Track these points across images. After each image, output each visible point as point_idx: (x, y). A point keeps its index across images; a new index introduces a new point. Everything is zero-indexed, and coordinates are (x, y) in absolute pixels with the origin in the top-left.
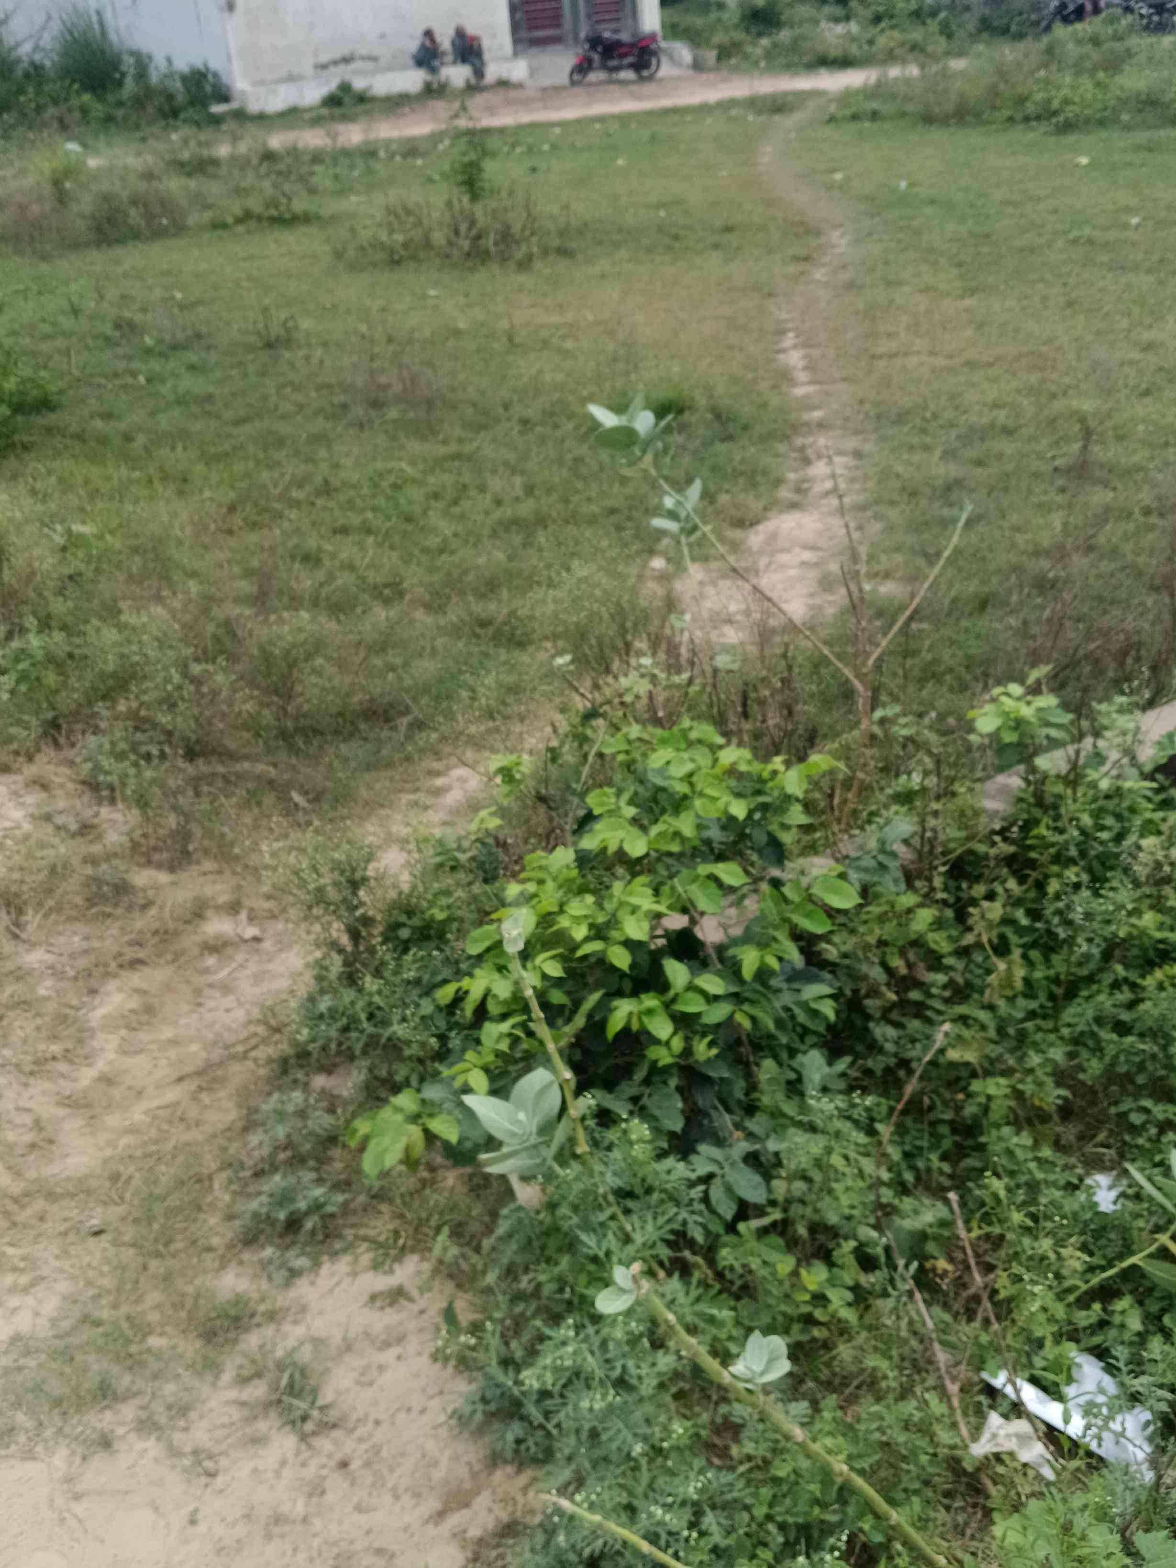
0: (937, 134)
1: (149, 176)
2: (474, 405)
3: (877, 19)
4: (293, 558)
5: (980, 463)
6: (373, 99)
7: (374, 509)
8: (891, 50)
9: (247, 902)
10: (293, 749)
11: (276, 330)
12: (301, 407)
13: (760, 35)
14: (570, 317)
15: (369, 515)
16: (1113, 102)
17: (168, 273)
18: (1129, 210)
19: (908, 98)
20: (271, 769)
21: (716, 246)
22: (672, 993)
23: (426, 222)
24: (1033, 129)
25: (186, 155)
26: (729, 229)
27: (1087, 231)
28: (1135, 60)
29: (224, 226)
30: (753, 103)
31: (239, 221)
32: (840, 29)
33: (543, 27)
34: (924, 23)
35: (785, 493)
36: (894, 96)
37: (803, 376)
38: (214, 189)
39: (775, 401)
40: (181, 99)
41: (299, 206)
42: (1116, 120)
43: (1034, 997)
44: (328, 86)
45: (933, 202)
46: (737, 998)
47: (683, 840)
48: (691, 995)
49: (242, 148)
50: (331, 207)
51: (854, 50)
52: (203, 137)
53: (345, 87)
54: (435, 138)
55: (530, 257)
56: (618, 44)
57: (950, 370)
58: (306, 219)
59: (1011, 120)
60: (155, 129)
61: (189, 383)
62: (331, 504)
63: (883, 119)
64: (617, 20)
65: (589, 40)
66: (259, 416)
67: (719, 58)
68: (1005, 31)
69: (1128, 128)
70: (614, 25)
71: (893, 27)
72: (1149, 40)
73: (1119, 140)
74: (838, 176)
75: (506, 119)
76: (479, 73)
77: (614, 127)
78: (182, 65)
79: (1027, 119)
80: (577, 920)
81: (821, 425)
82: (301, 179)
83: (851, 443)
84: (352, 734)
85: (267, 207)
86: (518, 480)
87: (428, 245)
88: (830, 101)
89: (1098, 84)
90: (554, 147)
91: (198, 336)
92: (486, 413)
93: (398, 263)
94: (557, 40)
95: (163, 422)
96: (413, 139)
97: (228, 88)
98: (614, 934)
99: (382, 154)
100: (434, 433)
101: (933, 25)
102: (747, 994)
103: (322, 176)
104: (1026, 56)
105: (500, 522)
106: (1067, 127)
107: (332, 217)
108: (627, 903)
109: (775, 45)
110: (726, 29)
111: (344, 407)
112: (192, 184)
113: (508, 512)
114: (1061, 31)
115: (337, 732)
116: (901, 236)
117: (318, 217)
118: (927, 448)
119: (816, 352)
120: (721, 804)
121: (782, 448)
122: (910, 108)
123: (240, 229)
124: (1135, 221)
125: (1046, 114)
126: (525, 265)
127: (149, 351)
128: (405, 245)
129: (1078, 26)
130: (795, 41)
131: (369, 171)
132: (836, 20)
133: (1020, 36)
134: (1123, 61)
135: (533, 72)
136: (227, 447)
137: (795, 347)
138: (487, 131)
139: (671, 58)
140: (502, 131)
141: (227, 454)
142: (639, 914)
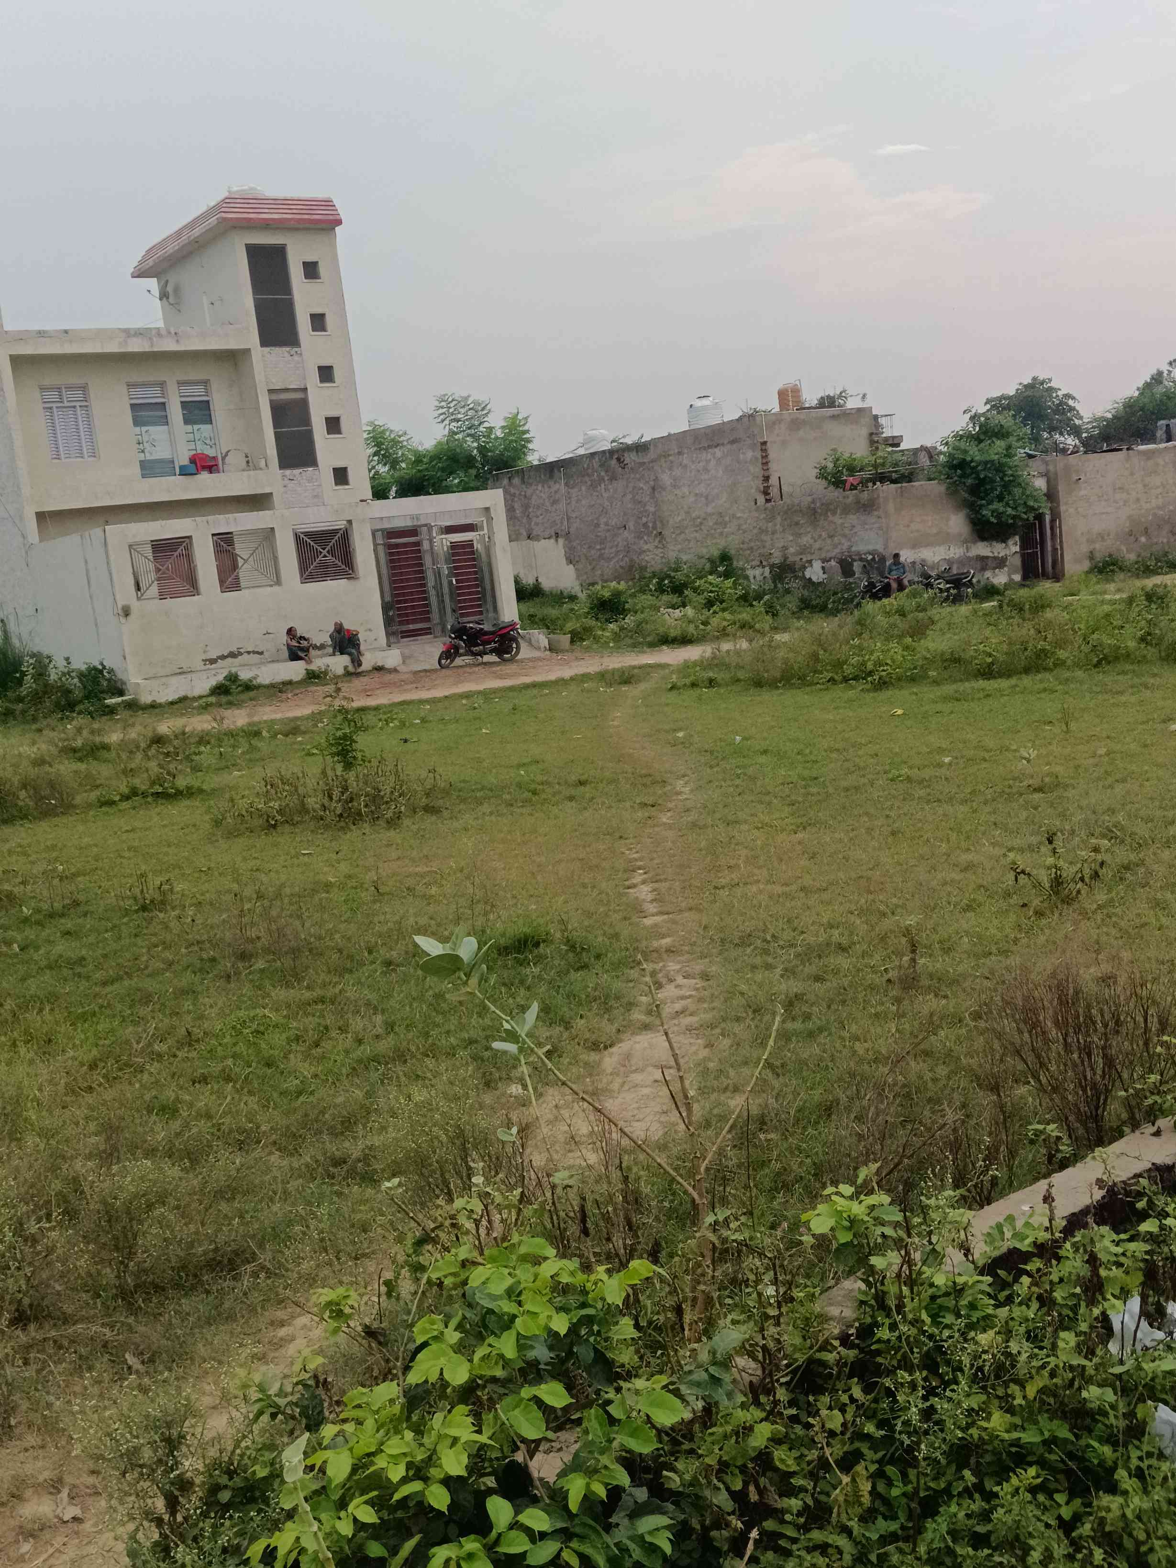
0: (767, 696)
1: (40, 762)
2: (340, 951)
3: (709, 604)
4: (150, 1111)
5: (818, 979)
6: (258, 687)
7: (235, 1056)
8: (724, 629)
9: (69, 1479)
10: (133, 1310)
11: (151, 894)
12: (171, 964)
13: (608, 621)
14: (434, 866)
15: (230, 1062)
16: (920, 663)
17: (53, 847)
18: (941, 751)
19: (739, 667)
20: (106, 1330)
21: (571, 798)
22: (494, 1534)
23: (301, 790)
24: (853, 688)
25: (79, 743)
26: (581, 783)
27: (905, 771)
28: (937, 627)
29: (111, 803)
30: (603, 676)
31: (126, 798)
32: (677, 613)
33: (414, 621)
34: (752, 605)
35: (637, 1016)
36: (728, 667)
37: (652, 908)
38: (103, 771)
39: (625, 932)
40: (78, 694)
41: (181, 783)
42: (925, 677)
43: (894, 1518)
44: (217, 676)
45: (765, 752)
46: (565, 1535)
47: (506, 1363)
48: (514, 1533)
49: (133, 734)
50: (211, 781)
51: (691, 629)
52: (96, 726)
53: (233, 678)
54: (316, 717)
55: (399, 816)
56: (482, 632)
57: (786, 895)
58: (190, 793)
59: (831, 680)
60: (52, 721)
61: (61, 948)
62: (194, 1054)
63: (719, 686)
64: (481, 613)
65: (453, 631)
66: (129, 975)
67: (572, 641)
68: (822, 609)
69: (936, 682)
70: (476, 618)
71: (724, 610)
72: (947, 609)
73: (929, 693)
74: (681, 734)
75: (381, 699)
76: (357, 662)
77: (479, 701)
78: (79, 664)
79: (846, 680)
80: (395, 1459)
81: (669, 951)
82: (188, 758)
83: (698, 967)
84: (193, 1288)
85: (153, 783)
86: (379, 1019)
87: (303, 809)
88: (672, 672)
89: (906, 648)
90: (424, 720)
91: (76, 903)
92: (351, 957)
93: (274, 827)
94: (427, 631)
95: (32, 987)
96: (297, 719)
97: (124, 683)
98: (434, 1472)
99: (265, 733)
100: (299, 980)
101: (759, 606)
102: (577, 1530)
103: (207, 756)
104: (840, 627)
105: (360, 1061)
106: (883, 684)
107: (214, 790)
108: (446, 1435)
109: (622, 629)
110: (578, 618)
111: (213, 960)
112: (82, 766)
113: (366, 1050)
114: (871, 606)
115: (178, 1286)
116: (737, 782)
117: (201, 791)
118: (769, 967)
119: (663, 886)
120: (542, 1319)
121: (634, 973)
122: (741, 675)
123: (124, 805)
124: (947, 760)
125: (862, 674)
126: (393, 823)
127: (26, 920)
128: (280, 812)
129: (885, 601)
130: (639, 624)
131: (253, 749)
132: (674, 607)
133: (835, 612)
134: (927, 627)
135: (405, 659)
136: (94, 1007)
137: (644, 882)
138: (362, 710)
139: (530, 642)
140: (376, 708)
141: (94, 1014)
142: (459, 1446)
